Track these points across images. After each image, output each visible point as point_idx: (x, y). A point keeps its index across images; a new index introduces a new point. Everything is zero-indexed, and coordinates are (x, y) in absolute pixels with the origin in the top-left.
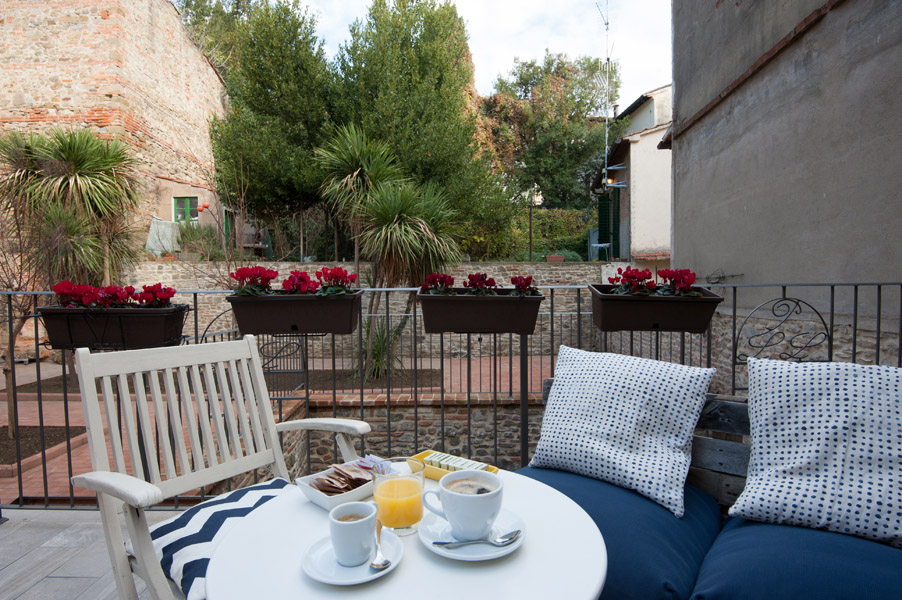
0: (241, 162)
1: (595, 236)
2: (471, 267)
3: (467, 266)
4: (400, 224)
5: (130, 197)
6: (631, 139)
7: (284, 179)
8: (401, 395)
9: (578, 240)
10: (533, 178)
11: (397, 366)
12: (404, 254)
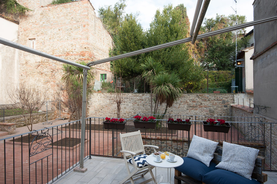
2: (187, 95)
3: (186, 95)
4: (164, 85)
6: (245, 50)
7: (130, 69)
8: (164, 137)
9: (228, 83)
12: (165, 94)
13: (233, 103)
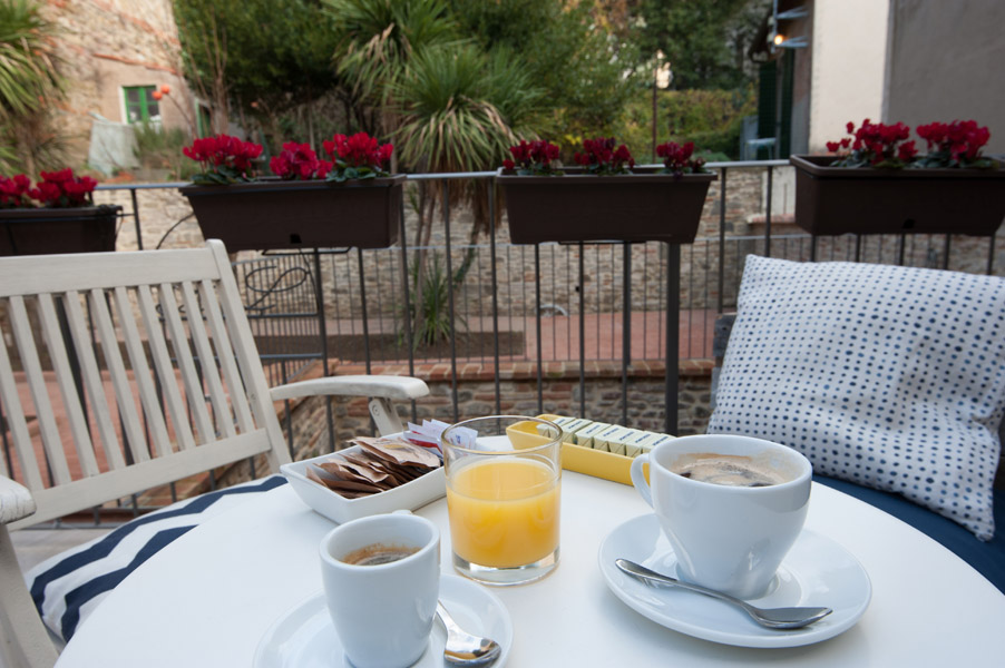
0: (213, 24)
1: (753, 128)
4: (457, 111)
5: (54, 83)
7: (279, 51)
8: (469, 365)
9: (725, 136)
10: (656, 41)
11: (459, 327)
12: (464, 158)
13: (755, 212)
